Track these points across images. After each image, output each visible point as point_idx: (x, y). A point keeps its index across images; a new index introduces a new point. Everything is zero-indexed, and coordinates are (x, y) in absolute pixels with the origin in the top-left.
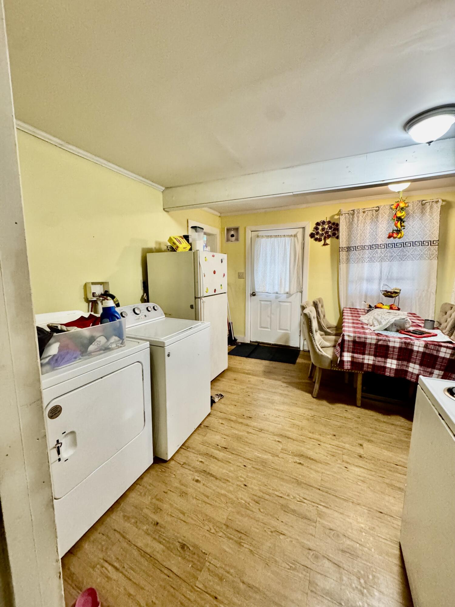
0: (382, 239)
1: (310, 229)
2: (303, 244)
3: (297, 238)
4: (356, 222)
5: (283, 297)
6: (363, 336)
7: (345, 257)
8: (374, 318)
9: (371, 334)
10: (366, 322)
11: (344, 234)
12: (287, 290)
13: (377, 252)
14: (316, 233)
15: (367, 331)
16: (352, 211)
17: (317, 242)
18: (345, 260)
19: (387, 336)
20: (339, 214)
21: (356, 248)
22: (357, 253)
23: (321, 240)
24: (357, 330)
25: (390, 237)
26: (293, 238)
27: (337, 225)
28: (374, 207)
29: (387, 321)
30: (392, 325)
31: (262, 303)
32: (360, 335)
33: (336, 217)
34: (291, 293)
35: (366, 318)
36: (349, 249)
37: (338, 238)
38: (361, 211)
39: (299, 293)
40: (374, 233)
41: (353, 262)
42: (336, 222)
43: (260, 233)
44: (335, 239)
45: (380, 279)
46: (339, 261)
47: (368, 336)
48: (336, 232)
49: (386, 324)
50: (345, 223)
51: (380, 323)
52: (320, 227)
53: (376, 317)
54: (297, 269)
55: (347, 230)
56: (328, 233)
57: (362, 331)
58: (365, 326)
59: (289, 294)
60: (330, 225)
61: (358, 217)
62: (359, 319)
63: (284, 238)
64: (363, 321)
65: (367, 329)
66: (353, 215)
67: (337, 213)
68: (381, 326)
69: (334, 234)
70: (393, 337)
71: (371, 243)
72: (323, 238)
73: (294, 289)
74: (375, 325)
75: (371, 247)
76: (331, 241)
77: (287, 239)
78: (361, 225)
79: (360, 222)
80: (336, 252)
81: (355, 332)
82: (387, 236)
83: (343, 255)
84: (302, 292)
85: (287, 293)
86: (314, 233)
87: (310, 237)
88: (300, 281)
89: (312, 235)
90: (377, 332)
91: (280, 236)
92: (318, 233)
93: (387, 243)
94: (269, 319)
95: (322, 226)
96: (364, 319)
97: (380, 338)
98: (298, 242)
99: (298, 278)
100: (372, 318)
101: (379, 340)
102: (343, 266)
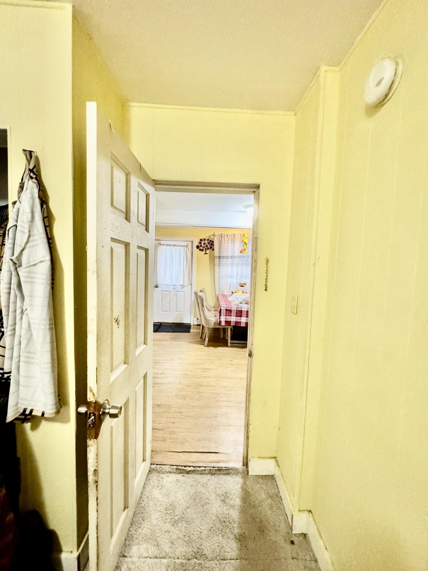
0: (237, 253)
1: (196, 243)
2: (192, 252)
3: (188, 248)
4: (223, 242)
5: (179, 288)
6: (231, 306)
7: (218, 262)
8: (235, 297)
9: (234, 305)
10: (231, 300)
11: (217, 248)
12: (182, 283)
13: (235, 260)
14: (200, 245)
15: (232, 304)
16: (221, 234)
17: (201, 252)
18: (218, 264)
19: (241, 306)
20: (214, 235)
21: (224, 257)
22: (224, 260)
23: (203, 251)
24: (227, 304)
25: (241, 252)
26: (185, 247)
27: (213, 242)
28: (232, 234)
29: (241, 298)
30: (243, 300)
31: (163, 292)
32: (229, 306)
33: (212, 237)
34: (185, 285)
35: (231, 298)
36: (220, 257)
37: (213, 250)
38: (226, 235)
39: (190, 285)
40: (233, 249)
41: (222, 266)
42: (212, 240)
43: (162, 242)
44: (211, 251)
45: (237, 276)
46: (214, 265)
47: (233, 306)
48: (212, 246)
49: (241, 300)
50: (217, 241)
51: (238, 300)
52: (203, 242)
53: (236, 296)
54: (188, 269)
55: (219, 246)
56: (207, 247)
57: (229, 304)
58: (231, 302)
59: (183, 286)
60: (209, 241)
61: (224, 239)
62: (227, 299)
63: (179, 247)
64: (230, 300)
65: (232, 303)
66: (222, 237)
67: (212, 234)
68: (238, 301)
69: (211, 248)
70: (244, 306)
71: (232, 254)
72: (204, 249)
73: (186, 282)
74: (236, 301)
75: (232, 257)
76: (210, 252)
77: (181, 248)
78: (226, 244)
79: (225, 241)
80: (212, 258)
81: (226, 305)
82: (240, 252)
83: (217, 261)
84: (191, 285)
85: (182, 285)
86: (199, 246)
87: (196, 248)
88: (190, 277)
89: (198, 247)
90: (237, 304)
91: (177, 245)
92: (201, 246)
93: (240, 255)
94: (168, 304)
95: (204, 242)
96: (230, 299)
97: (238, 307)
98: (189, 250)
99: (189, 275)
100: (234, 297)
101: (238, 308)
102: (217, 268)
